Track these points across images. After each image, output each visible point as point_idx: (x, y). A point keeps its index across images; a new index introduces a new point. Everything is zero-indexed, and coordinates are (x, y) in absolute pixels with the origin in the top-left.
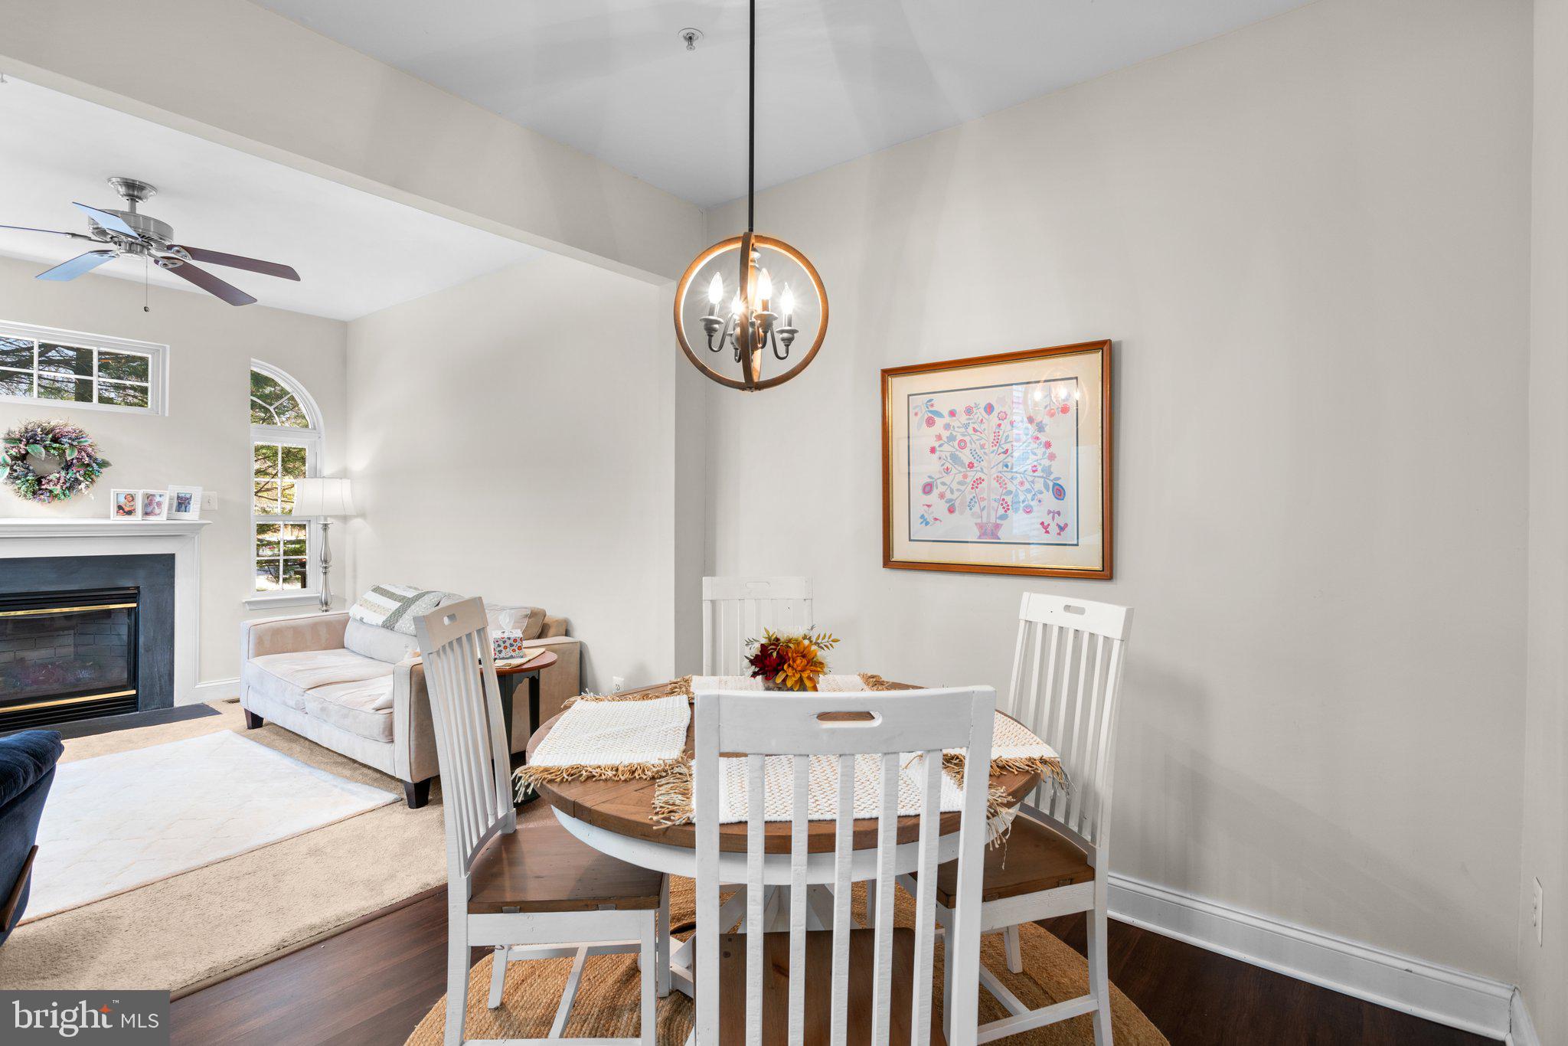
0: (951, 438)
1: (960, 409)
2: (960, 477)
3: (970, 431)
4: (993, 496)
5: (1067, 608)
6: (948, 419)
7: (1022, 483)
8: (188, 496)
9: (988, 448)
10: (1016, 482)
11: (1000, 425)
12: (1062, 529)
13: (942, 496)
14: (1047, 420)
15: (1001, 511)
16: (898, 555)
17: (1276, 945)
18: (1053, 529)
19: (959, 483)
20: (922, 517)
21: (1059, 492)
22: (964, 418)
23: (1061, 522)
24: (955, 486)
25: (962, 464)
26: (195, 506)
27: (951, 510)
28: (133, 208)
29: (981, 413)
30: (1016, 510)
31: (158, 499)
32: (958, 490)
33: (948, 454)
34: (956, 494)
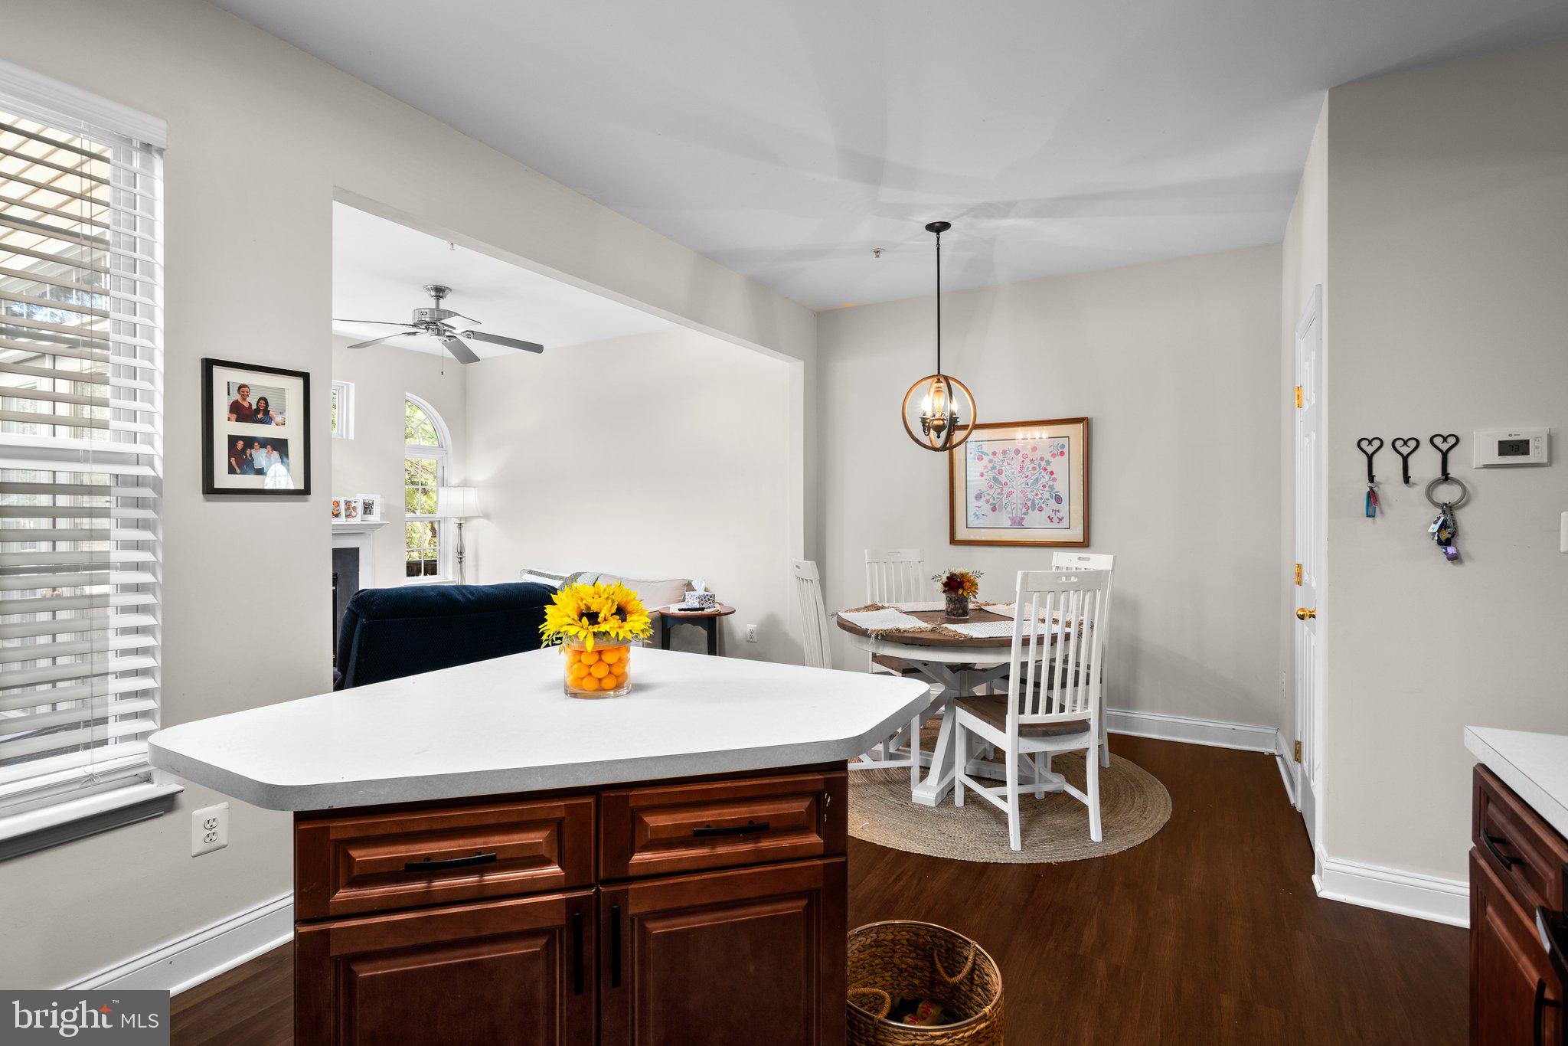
0: (993, 468)
1: (999, 451)
2: (999, 491)
3: (1005, 464)
4: (1019, 502)
5: (1079, 558)
6: (991, 457)
7: (1037, 495)
8: (371, 502)
9: (1017, 474)
10: (1034, 494)
11: (1023, 461)
12: (1060, 520)
13: (987, 501)
14: (1051, 459)
15: (1024, 510)
16: (959, 537)
17: (1173, 728)
18: (1055, 520)
19: (998, 494)
20: (975, 514)
21: (1058, 499)
22: (1001, 457)
23: (1060, 515)
24: (996, 496)
25: (1000, 483)
26: (376, 509)
27: (994, 510)
28: (438, 304)
29: (1011, 454)
30: (1033, 510)
31: (353, 505)
32: (998, 498)
33: (991, 477)
34: (997, 500)
